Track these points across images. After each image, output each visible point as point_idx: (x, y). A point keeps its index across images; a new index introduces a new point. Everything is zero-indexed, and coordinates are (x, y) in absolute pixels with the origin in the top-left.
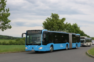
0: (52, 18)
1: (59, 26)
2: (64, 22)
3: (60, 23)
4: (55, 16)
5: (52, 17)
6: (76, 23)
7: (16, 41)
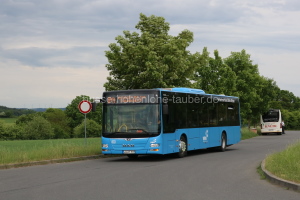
0: (140, 33)
1: (168, 62)
2: (187, 49)
3: (173, 52)
4: (153, 26)
5: (142, 30)
6: (243, 52)
7: (17, 123)
